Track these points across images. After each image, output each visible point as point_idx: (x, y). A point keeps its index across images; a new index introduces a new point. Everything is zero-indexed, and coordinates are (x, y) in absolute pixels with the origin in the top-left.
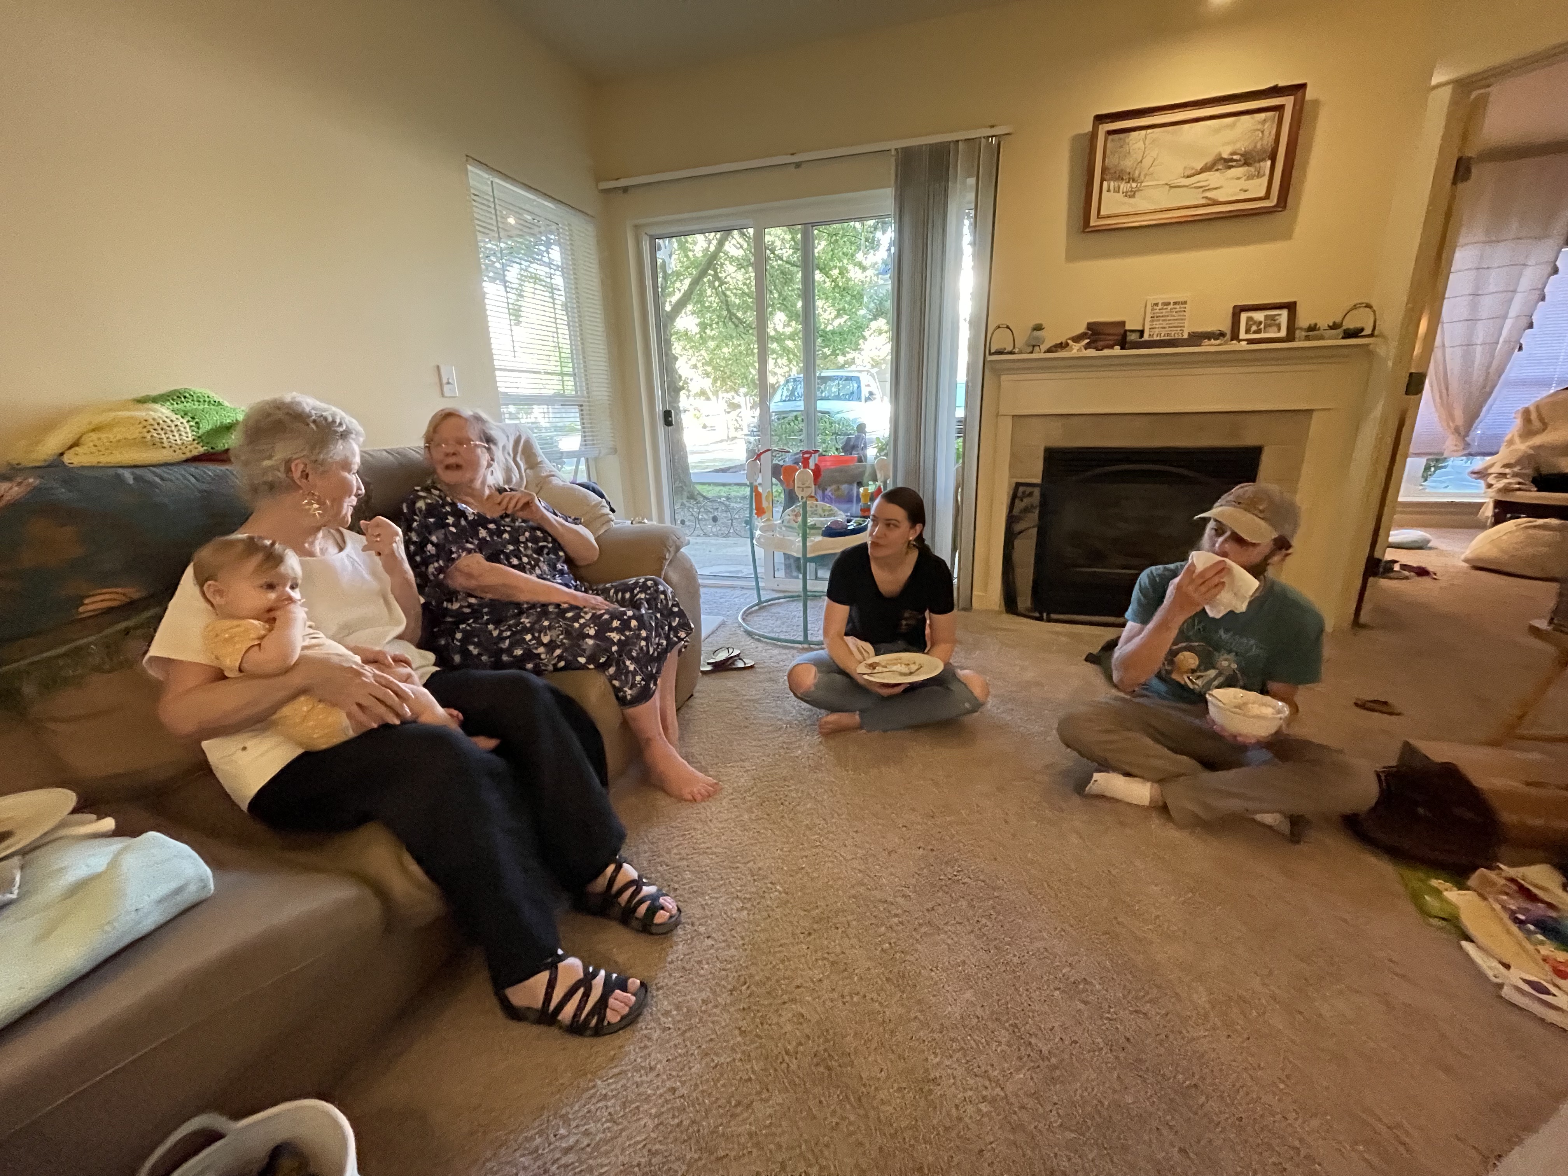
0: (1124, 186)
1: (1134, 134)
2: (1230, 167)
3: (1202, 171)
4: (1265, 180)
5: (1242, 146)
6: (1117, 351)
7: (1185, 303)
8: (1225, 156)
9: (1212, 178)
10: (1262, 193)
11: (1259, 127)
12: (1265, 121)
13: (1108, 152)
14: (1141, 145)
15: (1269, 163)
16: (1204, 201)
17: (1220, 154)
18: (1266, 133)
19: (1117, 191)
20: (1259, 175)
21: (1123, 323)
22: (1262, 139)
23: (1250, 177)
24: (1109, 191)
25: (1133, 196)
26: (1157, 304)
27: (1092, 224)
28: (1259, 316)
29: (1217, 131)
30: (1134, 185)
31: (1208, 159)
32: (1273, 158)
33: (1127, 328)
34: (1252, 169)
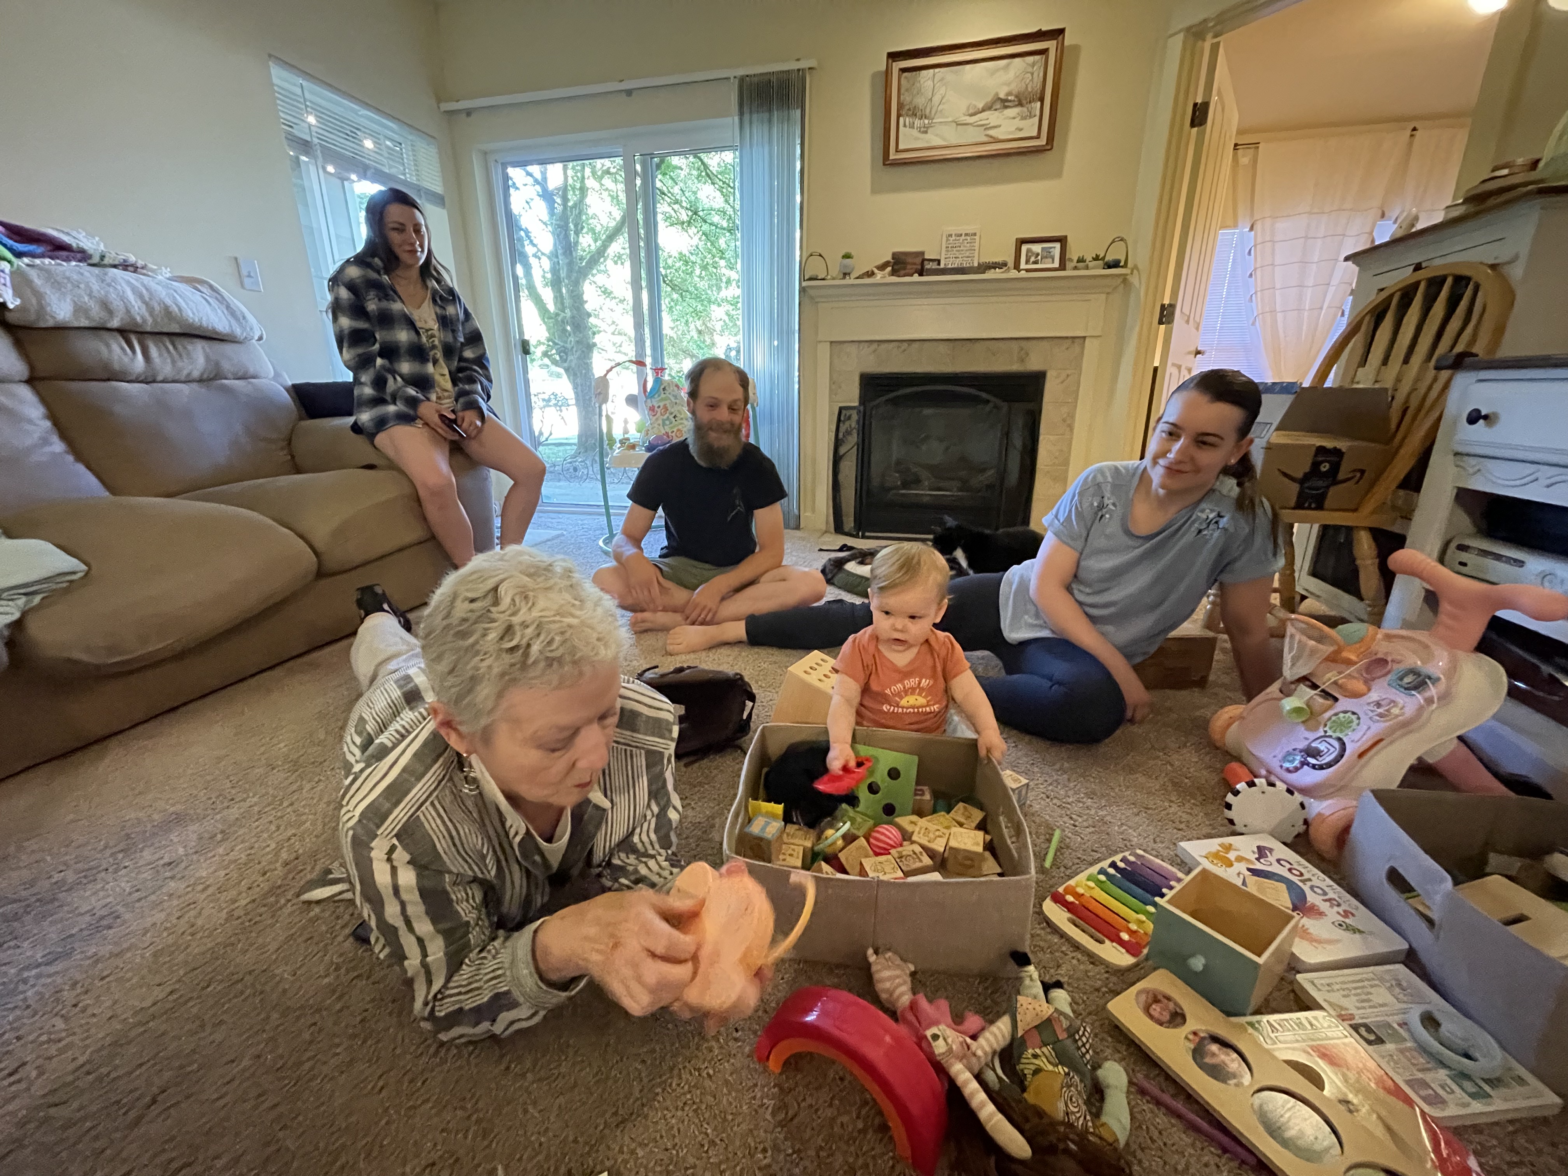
0: (917, 122)
1: (924, 73)
2: (1006, 107)
3: (983, 110)
4: (1037, 119)
5: (1015, 87)
6: (916, 278)
7: (975, 234)
8: (1002, 96)
9: (992, 117)
10: (1035, 134)
11: (1030, 70)
12: (1033, 65)
13: (902, 91)
14: (930, 83)
15: (1039, 104)
16: (986, 139)
17: (997, 94)
18: (1035, 75)
19: (912, 126)
20: (1031, 116)
21: (923, 253)
22: (1032, 80)
23: (1023, 118)
24: (905, 126)
25: (926, 132)
26: (951, 235)
27: (891, 157)
28: (1037, 248)
29: (993, 73)
30: (926, 121)
31: (989, 99)
32: (1042, 100)
33: (926, 257)
34: (1025, 109)
